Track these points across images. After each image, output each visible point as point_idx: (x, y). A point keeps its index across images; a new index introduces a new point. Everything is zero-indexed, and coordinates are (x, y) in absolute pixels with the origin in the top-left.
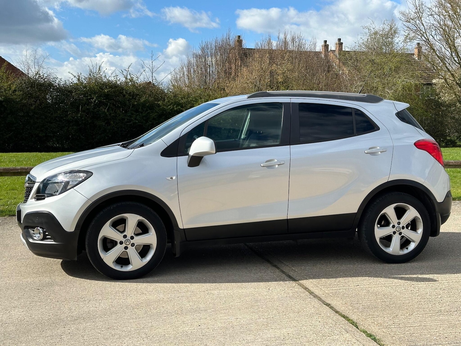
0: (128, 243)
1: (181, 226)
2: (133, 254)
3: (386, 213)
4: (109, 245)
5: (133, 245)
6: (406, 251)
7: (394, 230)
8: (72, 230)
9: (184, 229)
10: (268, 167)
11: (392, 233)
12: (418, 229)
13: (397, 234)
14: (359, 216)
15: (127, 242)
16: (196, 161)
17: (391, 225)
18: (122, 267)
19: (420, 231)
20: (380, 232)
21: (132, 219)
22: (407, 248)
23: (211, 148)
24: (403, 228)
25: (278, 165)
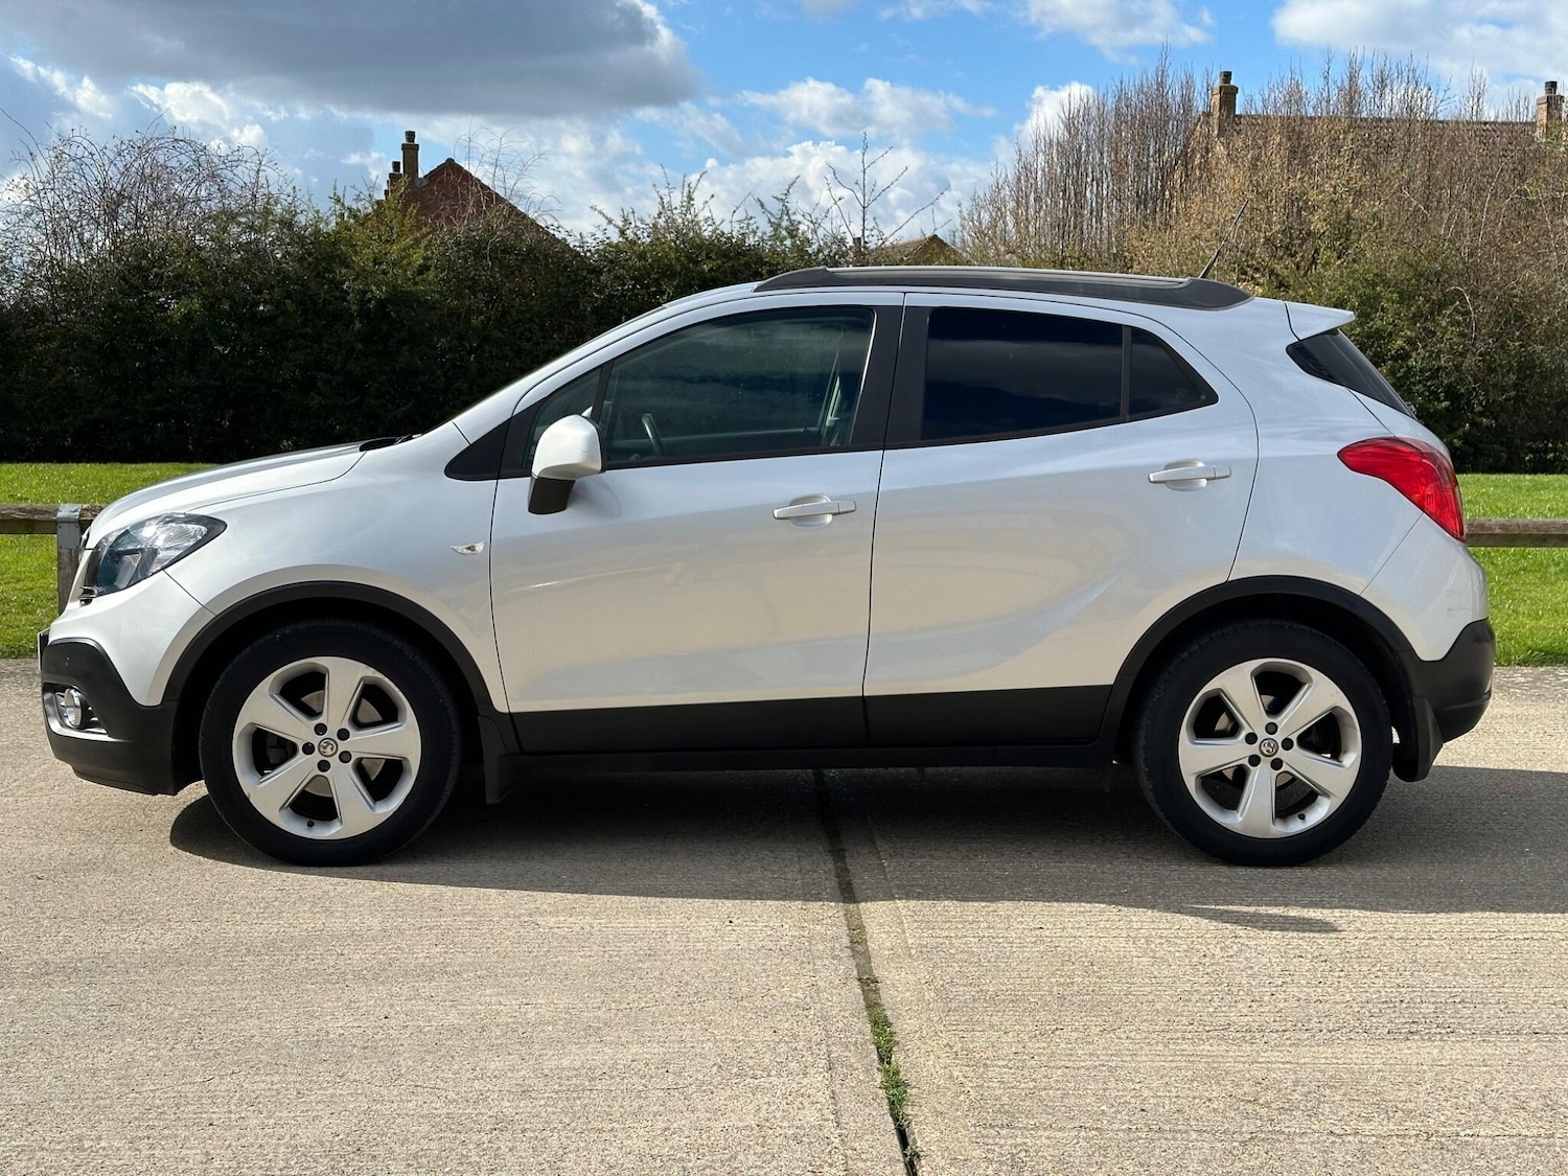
0: (329, 751)
1: (500, 705)
2: (345, 786)
3: (1220, 690)
4: (272, 755)
5: (345, 757)
6: (1296, 826)
7: (1254, 749)
8: (156, 700)
9: (510, 714)
10: (800, 519)
11: (1245, 762)
12: (1346, 752)
13: (1265, 764)
14: (1122, 698)
15: (325, 748)
16: (554, 494)
17: (1243, 735)
18: (310, 825)
19: (1352, 758)
20: (1196, 757)
21: (345, 676)
22: (1302, 817)
23: (589, 453)
24: (1287, 744)
25: (834, 514)
